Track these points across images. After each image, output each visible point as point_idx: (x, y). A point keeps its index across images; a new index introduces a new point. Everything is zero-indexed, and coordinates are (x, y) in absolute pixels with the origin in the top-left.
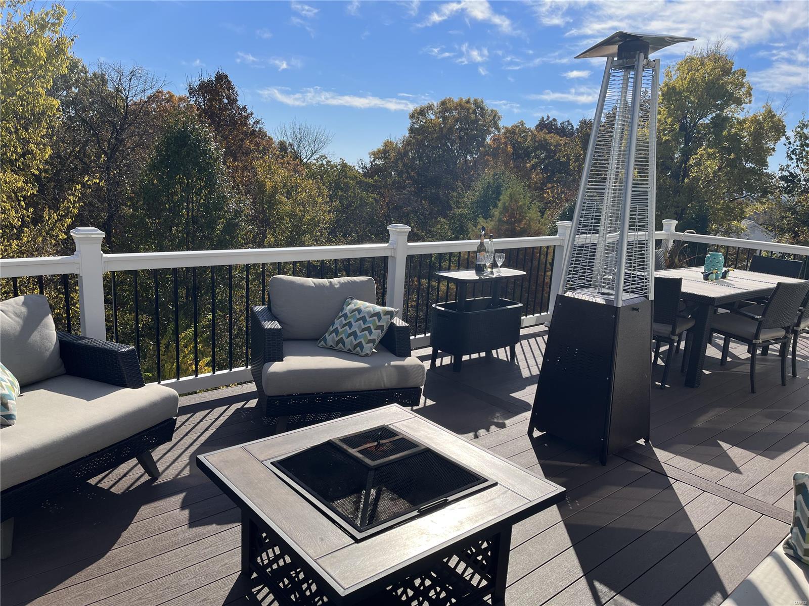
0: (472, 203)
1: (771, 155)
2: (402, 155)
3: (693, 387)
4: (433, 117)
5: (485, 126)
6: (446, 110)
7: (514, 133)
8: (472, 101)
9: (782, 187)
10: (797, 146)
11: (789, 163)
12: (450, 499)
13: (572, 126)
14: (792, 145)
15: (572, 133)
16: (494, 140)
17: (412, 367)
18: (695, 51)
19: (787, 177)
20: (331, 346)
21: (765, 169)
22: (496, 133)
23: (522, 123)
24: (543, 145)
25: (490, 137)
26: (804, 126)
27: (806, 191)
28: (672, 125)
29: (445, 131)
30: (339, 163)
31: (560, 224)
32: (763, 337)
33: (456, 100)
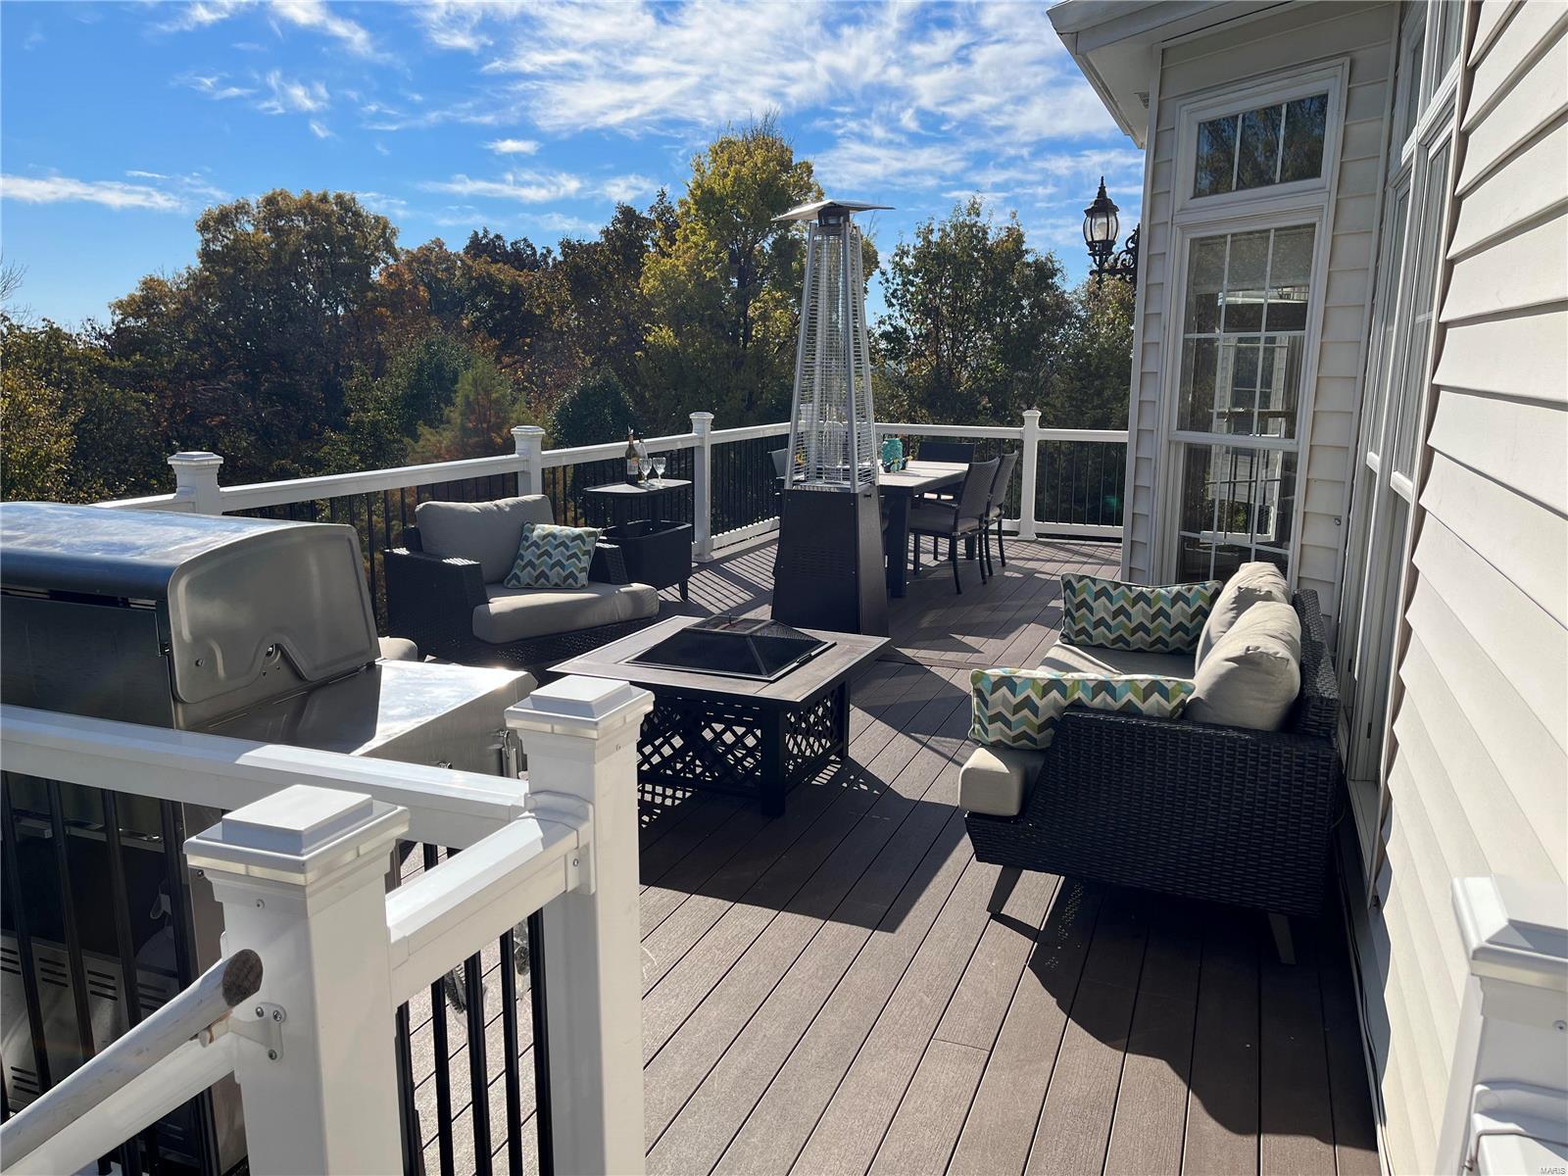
0: (394, 400)
2: (191, 307)
3: (901, 597)
4: (250, 229)
5: (366, 248)
6: (279, 215)
7: (426, 261)
8: (331, 197)
9: (886, 350)
10: (898, 285)
11: (890, 311)
12: (813, 654)
13: (533, 249)
14: (890, 284)
15: (536, 265)
16: (390, 275)
17: (642, 593)
19: (890, 333)
20: (529, 582)
22: (391, 261)
23: (439, 244)
24: (487, 286)
25: (378, 269)
26: (904, 253)
27: (918, 354)
28: (717, 253)
29: (286, 259)
30: (41, 330)
31: (693, 416)
32: (961, 529)
33: (297, 195)
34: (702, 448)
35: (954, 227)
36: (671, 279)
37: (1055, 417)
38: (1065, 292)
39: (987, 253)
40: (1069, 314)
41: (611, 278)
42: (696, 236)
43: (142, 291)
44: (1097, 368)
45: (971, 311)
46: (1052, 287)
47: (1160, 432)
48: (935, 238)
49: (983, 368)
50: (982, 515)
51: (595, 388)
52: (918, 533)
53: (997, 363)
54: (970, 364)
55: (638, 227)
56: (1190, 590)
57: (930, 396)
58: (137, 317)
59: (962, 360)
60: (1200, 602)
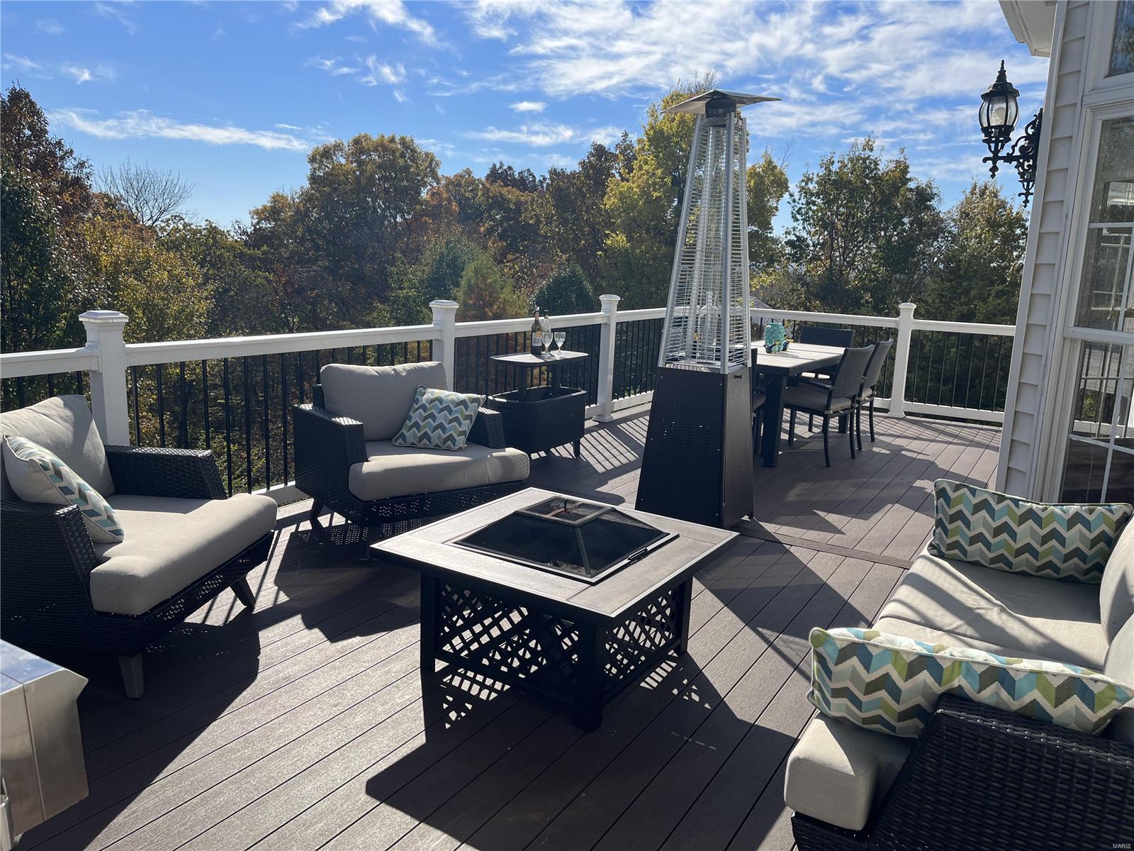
0: (422, 282)
1: (775, 215)
2: (301, 215)
3: (772, 467)
4: (343, 161)
5: (418, 175)
6: (362, 152)
7: (459, 185)
8: (397, 140)
9: (790, 254)
10: (803, 204)
11: (795, 224)
12: (649, 548)
13: (534, 177)
14: (796, 204)
15: (534, 188)
16: (433, 194)
17: (516, 458)
18: (681, 85)
19: (794, 241)
20: (413, 443)
21: (770, 233)
22: (435, 184)
23: (468, 172)
24: (499, 203)
25: (426, 190)
26: (808, 180)
27: (816, 258)
28: (662, 179)
29: (363, 181)
30: (204, 227)
31: (602, 298)
32: (833, 407)
33: (375, 137)
34: (607, 325)
35: (851, 160)
36: (626, 198)
37: (927, 311)
38: (940, 212)
39: (877, 179)
40: (942, 230)
41: (584, 197)
42: (648, 165)
43: (272, 203)
44: (966, 272)
45: (861, 225)
46: (929, 208)
47: (1053, 329)
48: (835, 168)
49: (868, 271)
50: (854, 396)
51: (565, 277)
52: (794, 409)
53: (879, 266)
54: (857, 267)
55: (606, 161)
56: (1091, 512)
57: (822, 291)
58: (266, 219)
59: (851, 264)
60: (1104, 527)
